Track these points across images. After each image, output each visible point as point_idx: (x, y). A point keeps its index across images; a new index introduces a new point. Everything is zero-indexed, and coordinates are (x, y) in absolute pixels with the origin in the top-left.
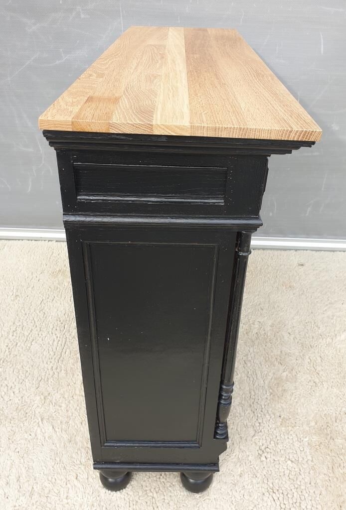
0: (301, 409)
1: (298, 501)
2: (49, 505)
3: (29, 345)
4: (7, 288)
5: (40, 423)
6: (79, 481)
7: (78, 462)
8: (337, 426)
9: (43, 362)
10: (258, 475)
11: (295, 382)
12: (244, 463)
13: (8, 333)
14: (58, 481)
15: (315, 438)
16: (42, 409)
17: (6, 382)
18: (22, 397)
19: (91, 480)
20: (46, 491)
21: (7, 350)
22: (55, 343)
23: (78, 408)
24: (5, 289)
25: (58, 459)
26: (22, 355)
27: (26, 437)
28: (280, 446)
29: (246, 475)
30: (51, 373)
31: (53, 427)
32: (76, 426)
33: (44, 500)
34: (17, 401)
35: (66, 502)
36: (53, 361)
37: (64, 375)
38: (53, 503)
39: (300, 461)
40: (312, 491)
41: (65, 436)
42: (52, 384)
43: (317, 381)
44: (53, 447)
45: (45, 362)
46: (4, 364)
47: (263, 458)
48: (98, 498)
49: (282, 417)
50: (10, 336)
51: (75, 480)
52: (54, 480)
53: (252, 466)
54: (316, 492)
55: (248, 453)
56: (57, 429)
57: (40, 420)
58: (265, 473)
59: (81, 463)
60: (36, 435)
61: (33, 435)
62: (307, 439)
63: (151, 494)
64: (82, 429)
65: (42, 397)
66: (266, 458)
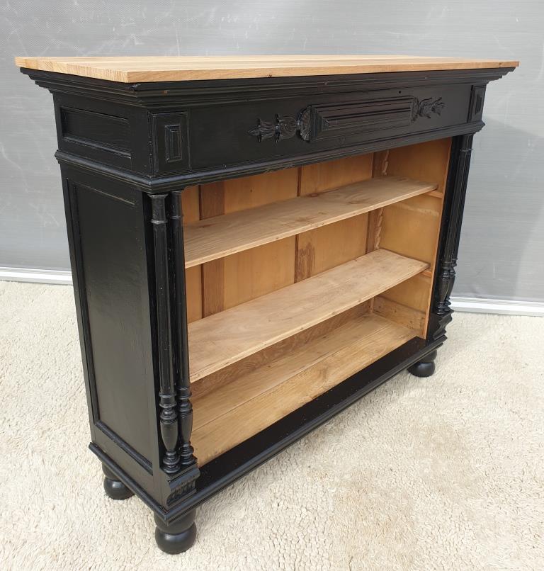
0: (337, 462)
1: (302, 548)
2: (13, 532)
3: (42, 383)
4: (35, 328)
5: (30, 455)
6: (55, 512)
7: (60, 494)
8: (376, 481)
9: (52, 398)
10: (263, 521)
11: (341, 435)
12: (250, 508)
13: (23, 370)
14: (31, 511)
15: (344, 491)
16: (37, 442)
17: (5, 415)
18: (18, 431)
19: (68, 511)
20: (15, 519)
21: (17, 385)
22: (72, 382)
23: (77, 444)
24: (33, 330)
25: (38, 490)
26: (31, 392)
27: (9, 466)
28: (299, 495)
29: (249, 520)
30: (58, 409)
31: (43, 460)
32: (69, 462)
33: (10, 526)
34: (11, 433)
35: (34, 530)
36: (63, 399)
37: (72, 413)
38: (19, 530)
39: (318, 511)
40: (322, 540)
41: (54, 470)
42: (56, 420)
43: (367, 435)
44: (37, 479)
45: (55, 399)
46: (8, 399)
47: (275, 505)
48: (71, 530)
49: (312, 467)
50: (24, 373)
51: (51, 511)
52: (27, 508)
53: (259, 512)
54: (327, 541)
55: (258, 500)
56: (46, 463)
57: (30, 451)
58: (272, 520)
59: (63, 495)
60: (21, 467)
61: (18, 466)
62: (334, 491)
63: (133, 530)
64: (75, 464)
65: (40, 431)
66: (278, 505)
